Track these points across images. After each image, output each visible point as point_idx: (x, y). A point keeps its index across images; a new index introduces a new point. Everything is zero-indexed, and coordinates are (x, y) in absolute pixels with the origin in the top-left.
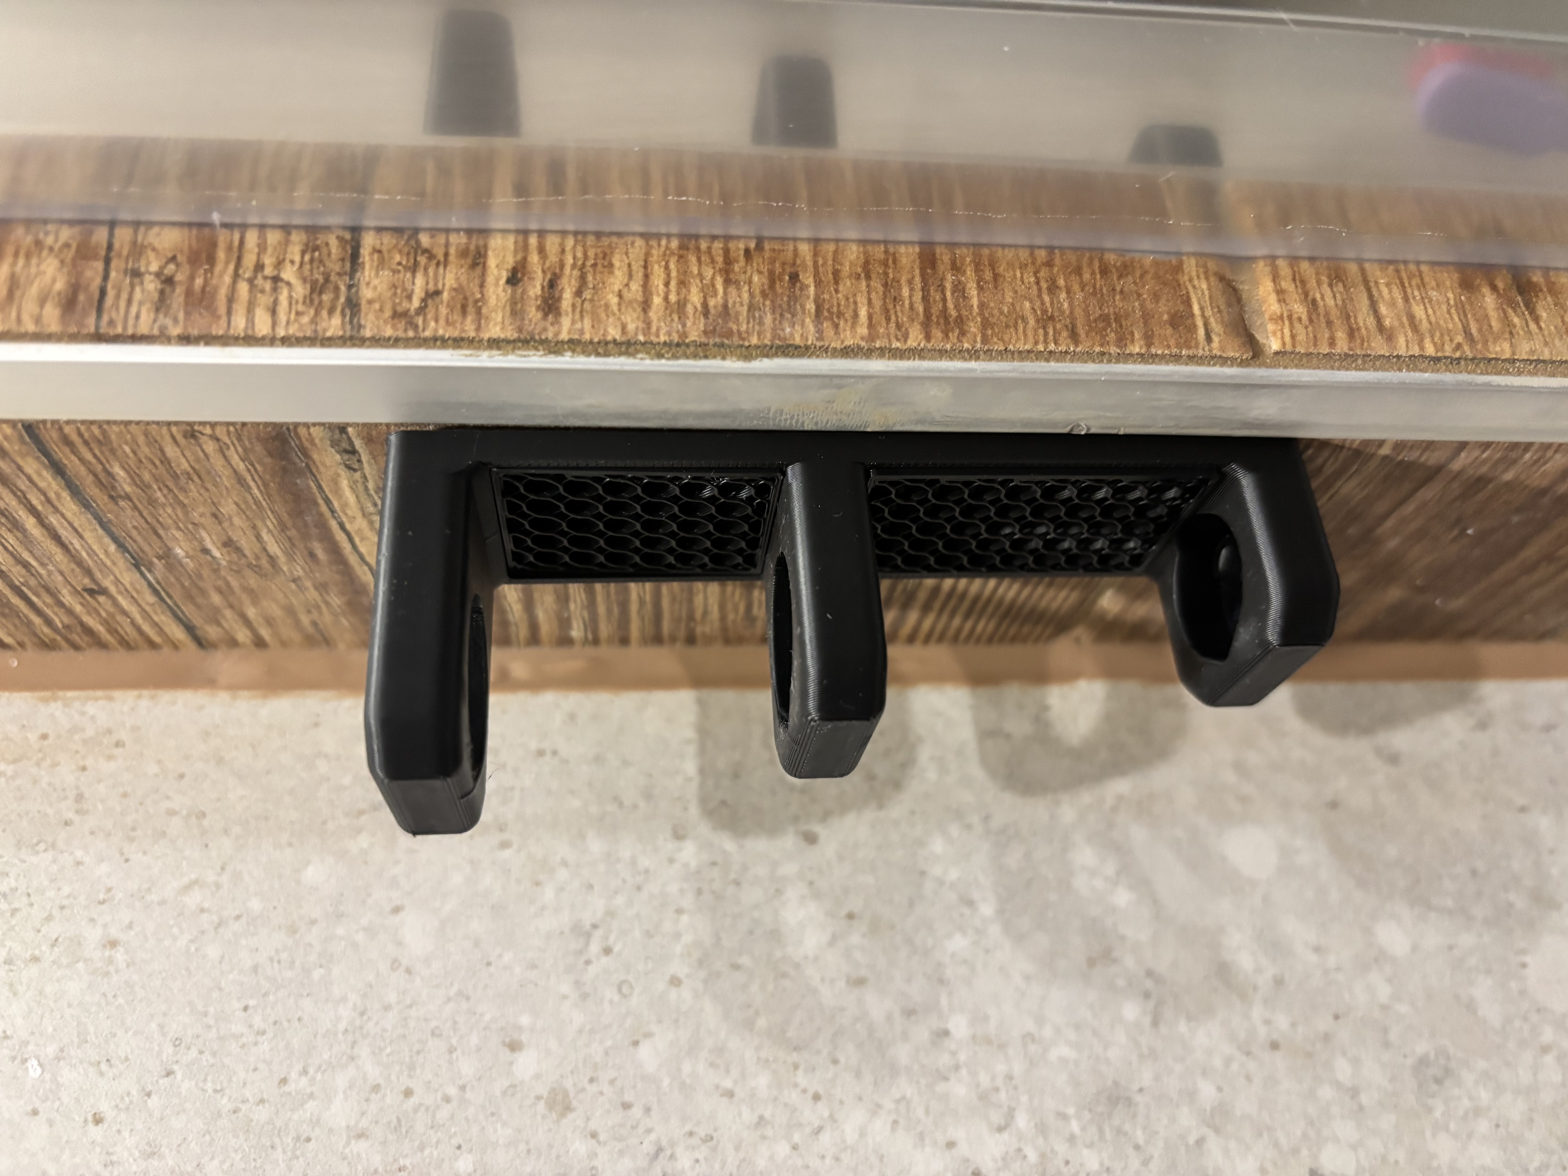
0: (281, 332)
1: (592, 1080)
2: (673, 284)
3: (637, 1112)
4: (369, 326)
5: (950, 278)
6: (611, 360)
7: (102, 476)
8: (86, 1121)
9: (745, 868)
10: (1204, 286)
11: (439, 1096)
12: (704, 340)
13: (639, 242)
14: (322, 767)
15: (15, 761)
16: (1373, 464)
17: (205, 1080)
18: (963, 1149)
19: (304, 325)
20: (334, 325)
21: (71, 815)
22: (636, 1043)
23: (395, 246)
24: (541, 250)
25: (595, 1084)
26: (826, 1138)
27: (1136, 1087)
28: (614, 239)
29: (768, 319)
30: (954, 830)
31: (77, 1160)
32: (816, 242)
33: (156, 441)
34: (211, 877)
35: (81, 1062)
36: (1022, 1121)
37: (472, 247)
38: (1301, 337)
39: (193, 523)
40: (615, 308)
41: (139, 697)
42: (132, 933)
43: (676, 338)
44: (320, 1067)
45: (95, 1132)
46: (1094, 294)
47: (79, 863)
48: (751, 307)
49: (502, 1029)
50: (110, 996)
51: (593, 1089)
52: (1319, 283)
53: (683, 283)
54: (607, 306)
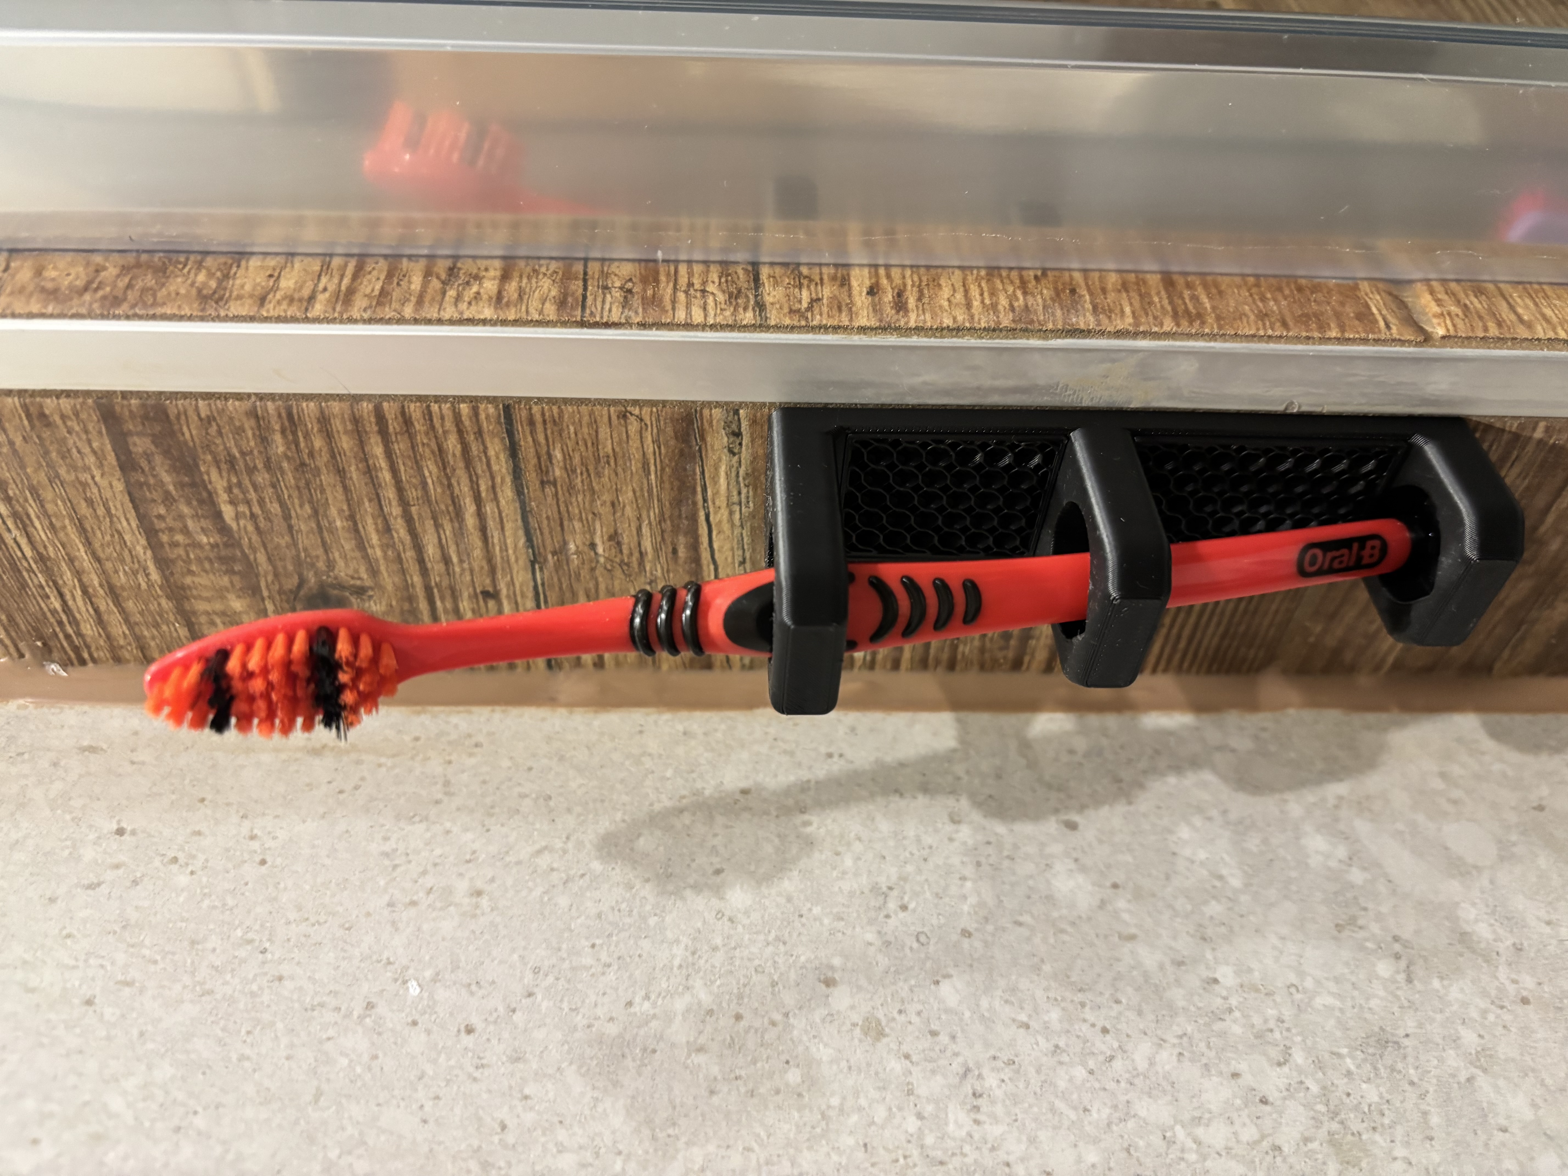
0: (711, 321)
1: (900, 1012)
2: (986, 294)
3: (944, 1038)
4: (773, 317)
5: (1187, 294)
6: (946, 340)
7: (544, 457)
8: (459, 1031)
9: (1016, 847)
10: (1378, 297)
11: (766, 1021)
12: (1013, 326)
13: (957, 272)
14: (648, 763)
15: (394, 756)
16: (1530, 448)
17: (562, 1001)
18: (1248, 1079)
19: (727, 316)
20: (748, 317)
21: (439, 796)
22: (937, 983)
23: (784, 274)
24: (888, 276)
25: (903, 1015)
26: (1118, 1064)
27: (1401, 1032)
28: (940, 270)
29: (1059, 313)
30: (1197, 821)
31: (452, 1062)
32: (1085, 271)
33: (596, 422)
34: (558, 844)
35: (455, 983)
36: (1299, 1057)
37: (839, 275)
38: (1460, 324)
39: (594, 513)
40: (947, 308)
41: (493, 711)
42: (495, 885)
43: (993, 325)
44: (660, 994)
45: (468, 1041)
46: (1295, 302)
47: (448, 832)
48: (1045, 307)
49: (816, 969)
50: (478, 933)
51: (902, 1018)
52: (1467, 295)
53: (992, 294)
54: (941, 307)
